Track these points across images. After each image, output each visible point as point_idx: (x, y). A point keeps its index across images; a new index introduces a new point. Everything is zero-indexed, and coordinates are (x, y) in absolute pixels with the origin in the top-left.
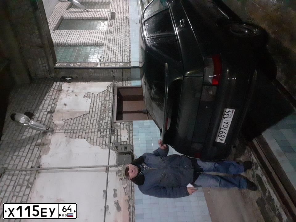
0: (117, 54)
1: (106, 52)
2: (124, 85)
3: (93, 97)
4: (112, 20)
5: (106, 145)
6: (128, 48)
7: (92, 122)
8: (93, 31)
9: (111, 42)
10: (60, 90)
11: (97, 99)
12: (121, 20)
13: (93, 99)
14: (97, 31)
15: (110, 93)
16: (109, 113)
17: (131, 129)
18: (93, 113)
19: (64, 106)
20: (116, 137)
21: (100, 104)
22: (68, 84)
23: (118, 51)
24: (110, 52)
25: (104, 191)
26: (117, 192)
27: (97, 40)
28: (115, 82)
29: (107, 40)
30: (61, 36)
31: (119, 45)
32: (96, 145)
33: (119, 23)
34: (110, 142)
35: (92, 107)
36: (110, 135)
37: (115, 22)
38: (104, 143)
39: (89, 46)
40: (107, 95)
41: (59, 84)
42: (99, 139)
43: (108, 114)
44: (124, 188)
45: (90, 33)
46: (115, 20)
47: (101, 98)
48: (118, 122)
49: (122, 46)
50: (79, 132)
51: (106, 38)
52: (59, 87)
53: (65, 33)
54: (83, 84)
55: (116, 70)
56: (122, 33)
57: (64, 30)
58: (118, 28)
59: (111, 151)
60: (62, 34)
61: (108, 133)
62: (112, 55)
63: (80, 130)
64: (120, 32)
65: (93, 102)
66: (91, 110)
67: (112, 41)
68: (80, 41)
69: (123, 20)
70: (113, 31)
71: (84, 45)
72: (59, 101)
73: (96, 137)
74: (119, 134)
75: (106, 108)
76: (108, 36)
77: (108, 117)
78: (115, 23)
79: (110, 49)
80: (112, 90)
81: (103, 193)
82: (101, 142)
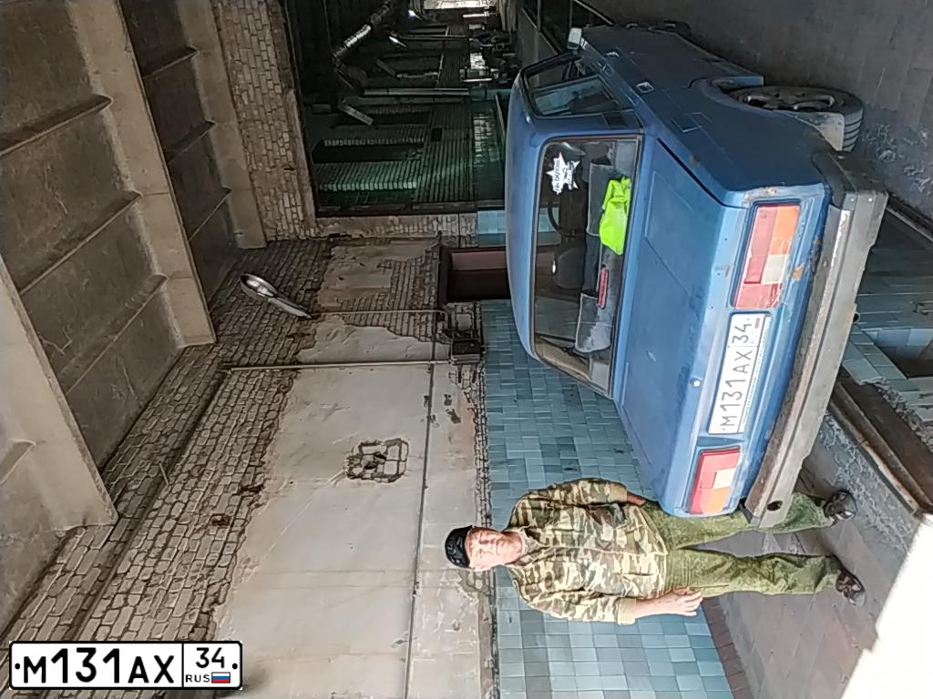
2: (463, 245)
3: (398, 267)
4: (434, 142)
5: (426, 335)
6: (471, 188)
7: (396, 304)
8: (392, 163)
9: (433, 181)
10: (328, 257)
11: (405, 269)
12: (454, 141)
13: (397, 270)
15: (432, 261)
17: (478, 312)
18: (399, 293)
19: (339, 281)
20: (446, 323)
21: (412, 277)
22: (343, 247)
25: (425, 397)
26: (452, 398)
29: (424, 178)
32: (407, 335)
34: (434, 332)
35: (395, 282)
36: (434, 323)
37: (442, 145)
38: (423, 333)
40: (426, 262)
41: (326, 247)
42: (411, 328)
43: (430, 291)
44: (465, 393)
45: (386, 168)
46: (442, 143)
47: (413, 268)
48: (451, 303)
49: (457, 187)
51: (422, 175)
52: (326, 253)
53: (330, 168)
55: (444, 217)
57: (328, 164)
59: (437, 344)
60: (324, 170)
61: (430, 318)
65: (396, 274)
66: (394, 286)
67: (436, 178)
69: (459, 142)
71: (372, 189)
73: (405, 325)
74: (453, 320)
75: (424, 282)
77: (430, 296)
80: (436, 255)
81: (424, 400)
82: (418, 332)
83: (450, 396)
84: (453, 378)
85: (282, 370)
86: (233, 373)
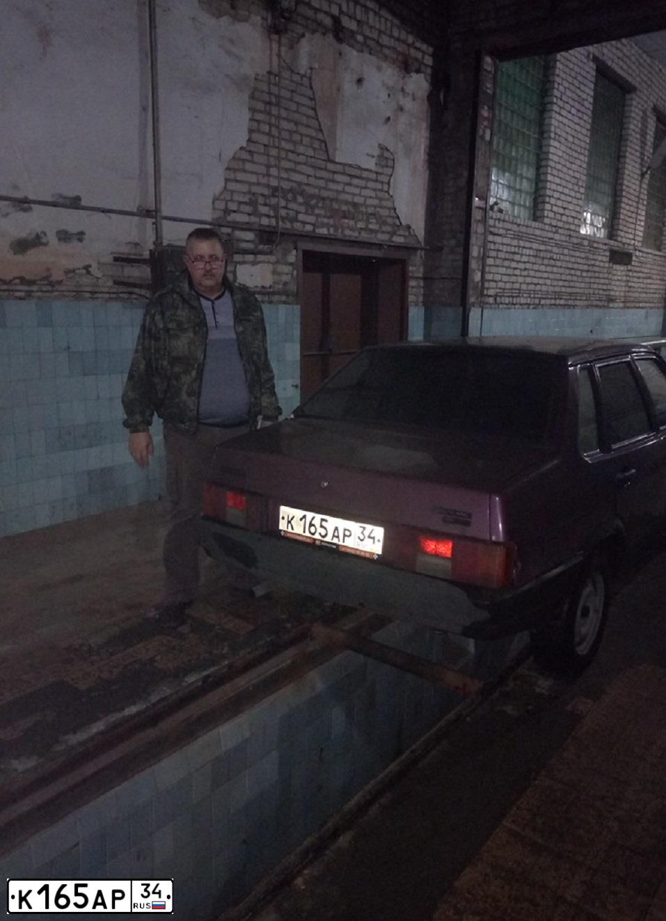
0: (506, 263)
1: (515, 228)
2: (412, 283)
3: (381, 178)
4: (608, 254)
5: (227, 211)
6: (523, 301)
7: (299, 168)
8: (582, 190)
9: (542, 247)
10: (407, 66)
11: (374, 190)
12: (607, 281)
13: (373, 176)
14: (581, 203)
15: (388, 233)
16: (328, 226)
17: (276, 298)
18: (328, 175)
19: (355, 77)
20: (251, 246)
21: (357, 199)
22: (426, 94)
23: (515, 269)
24: (515, 242)
25: (78, 199)
26: (75, 243)
27: (553, 201)
28: (423, 253)
29: (550, 235)
30: (576, 83)
31: (532, 273)
32: (227, 180)
33: (597, 275)
34: (236, 226)
35: (349, 171)
36: (256, 227)
37: (602, 264)
38: (233, 206)
39: (538, 175)
40: (385, 223)
41: (426, 66)
42: (245, 188)
43: (323, 225)
44: (87, 268)
45: (574, 181)
46: (607, 265)
47: (376, 202)
48: (297, 256)
49: (529, 280)
50: (270, 125)
51: (556, 232)
52: (416, 65)
53: (584, 96)
54: (423, 147)
55: (459, 257)
56: (566, 284)
57: (592, 93)
58: (582, 271)
60: (582, 87)
61: (265, 221)
62: (505, 248)
63: (277, 127)
64: (569, 278)
65: (365, 174)
66: (339, 168)
67: (546, 251)
68: (556, 144)
69: (605, 287)
70: (577, 254)
71: (542, 156)
72: (373, 58)
73: (253, 179)
74: (260, 258)
75: (345, 217)
76: (564, 238)
77: (314, 225)
78: (597, 263)
79: (522, 243)
80: (398, 240)
81: (71, 194)
82: (237, 197)
83: (80, 240)
84: (125, 250)
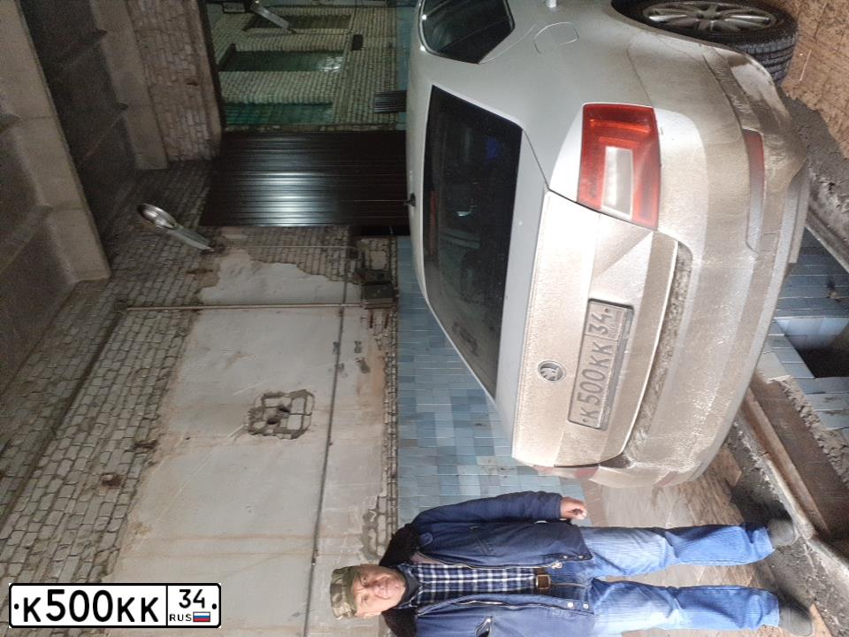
4: (355, 52)
5: (338, 274)
8: (308, 73)
12: (376, 50)
14: (317, 75)
17: (394, 250)
20: (359, 262)
26: (362, 345)
27: (317, 92)
29: (342, 92)
30: (232, 83)
33: (371, 58)
34: (346, 270)
36: (347, 260)
37: (363, 55)
38: (335, 272)
46: (363, 52)
48: (365, 239)
51: (340, 88)
56: (379, 78)
61: (343, 255)
64: (374, 78)
67: (354, 94)
69: (380, 52)
70: (356, 73)
74: (367, 258)
76: (344, 83)
78: (362, 58)
82: (329, 270)
83: (360, 343)
84: (366, 323)
85: (182, 311)
86: (128, 312)
